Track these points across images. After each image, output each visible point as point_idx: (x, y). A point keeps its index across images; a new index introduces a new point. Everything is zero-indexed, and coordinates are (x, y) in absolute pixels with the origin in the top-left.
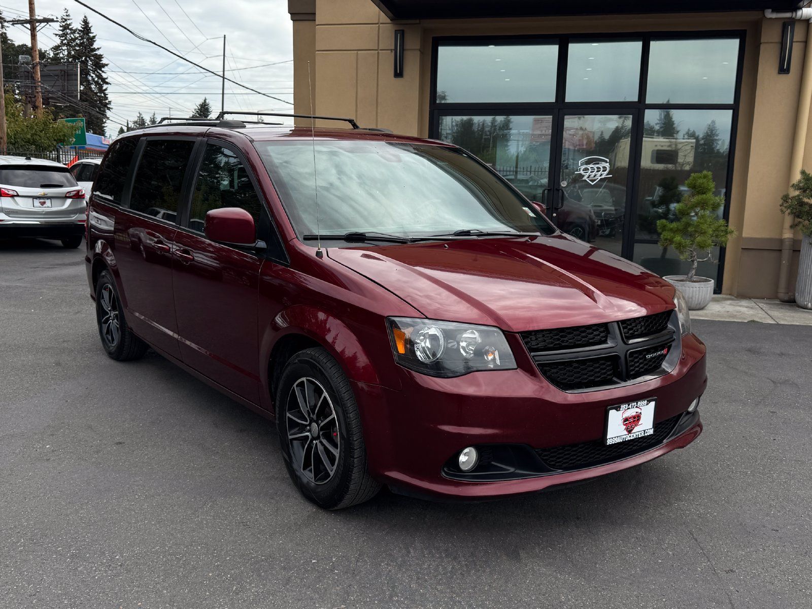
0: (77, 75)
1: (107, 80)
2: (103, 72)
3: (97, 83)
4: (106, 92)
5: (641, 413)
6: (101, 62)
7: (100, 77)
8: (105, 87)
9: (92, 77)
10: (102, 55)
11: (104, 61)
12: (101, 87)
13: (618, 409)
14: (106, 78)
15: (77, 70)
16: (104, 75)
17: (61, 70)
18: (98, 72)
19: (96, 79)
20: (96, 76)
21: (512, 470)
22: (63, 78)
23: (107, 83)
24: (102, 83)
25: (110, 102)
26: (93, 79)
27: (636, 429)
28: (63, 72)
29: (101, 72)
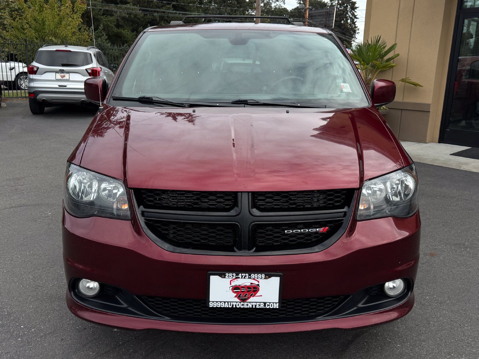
0: (334, 14)
1: (357, 17)
2: (355, 12)
3: (351, 18)
4: (356, 23)
5: (258, 285)
6: (355, 6)
7: (353, 14)
8: (355, 20)
9: (349, 15)
10: (356, 2)
11: (356, 5)
12: (353, 20)
13: (223, 276)
14: (356, 15)
15: (334, 11)
16: (356, 14)
17: (326, 12)
18: (352, 12)
19: (351, 16)
20: (351, 14)
21: (125, 305)
22: (326, 17)
23: (357, 18)
24: (354, 18)
25: (358, 29)
26: (350, 17)
27: (252, 299)
28: (327, 13)
29: (354, 12)
